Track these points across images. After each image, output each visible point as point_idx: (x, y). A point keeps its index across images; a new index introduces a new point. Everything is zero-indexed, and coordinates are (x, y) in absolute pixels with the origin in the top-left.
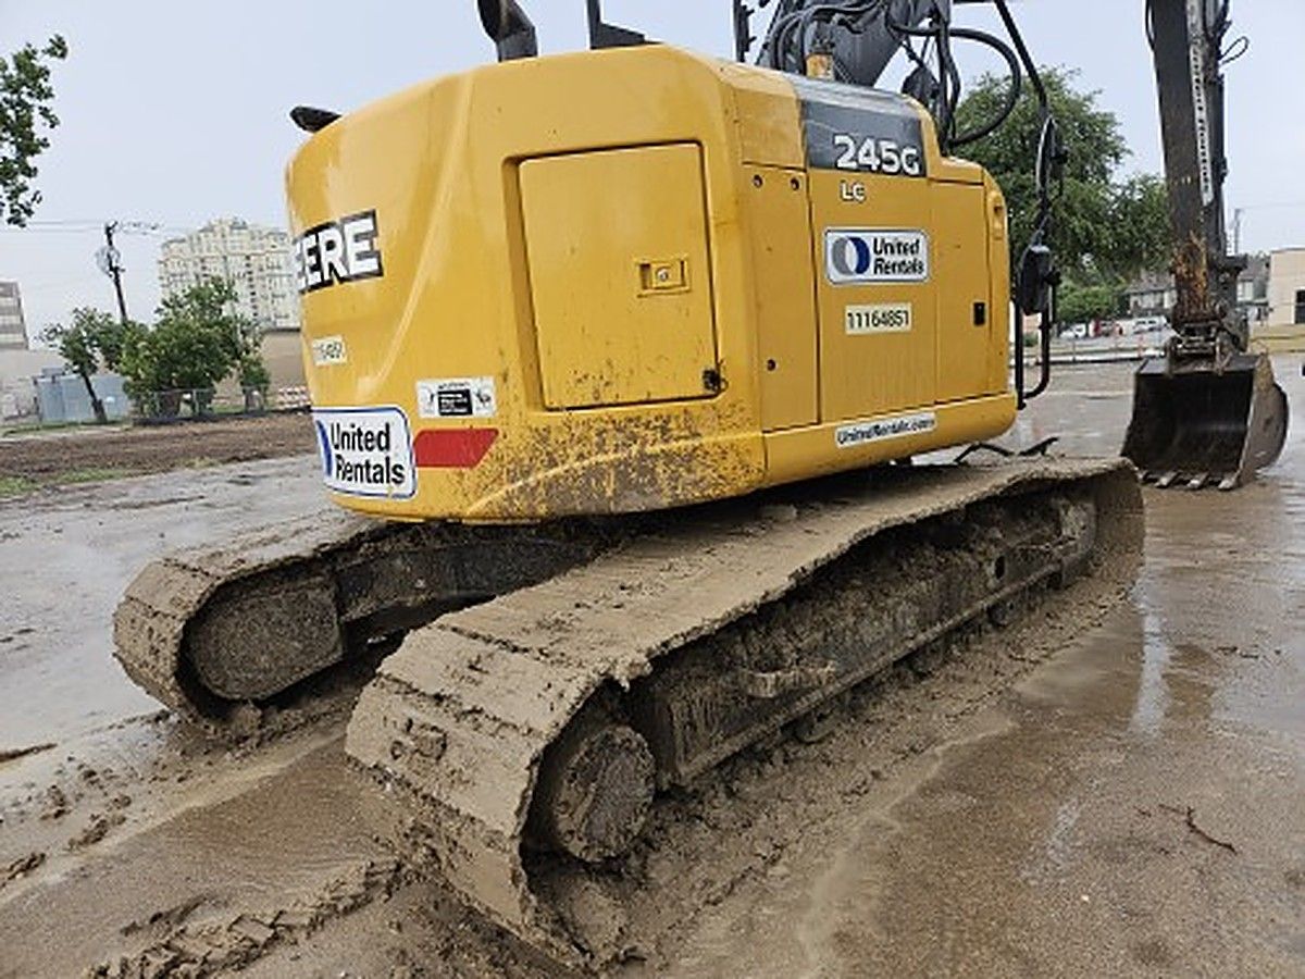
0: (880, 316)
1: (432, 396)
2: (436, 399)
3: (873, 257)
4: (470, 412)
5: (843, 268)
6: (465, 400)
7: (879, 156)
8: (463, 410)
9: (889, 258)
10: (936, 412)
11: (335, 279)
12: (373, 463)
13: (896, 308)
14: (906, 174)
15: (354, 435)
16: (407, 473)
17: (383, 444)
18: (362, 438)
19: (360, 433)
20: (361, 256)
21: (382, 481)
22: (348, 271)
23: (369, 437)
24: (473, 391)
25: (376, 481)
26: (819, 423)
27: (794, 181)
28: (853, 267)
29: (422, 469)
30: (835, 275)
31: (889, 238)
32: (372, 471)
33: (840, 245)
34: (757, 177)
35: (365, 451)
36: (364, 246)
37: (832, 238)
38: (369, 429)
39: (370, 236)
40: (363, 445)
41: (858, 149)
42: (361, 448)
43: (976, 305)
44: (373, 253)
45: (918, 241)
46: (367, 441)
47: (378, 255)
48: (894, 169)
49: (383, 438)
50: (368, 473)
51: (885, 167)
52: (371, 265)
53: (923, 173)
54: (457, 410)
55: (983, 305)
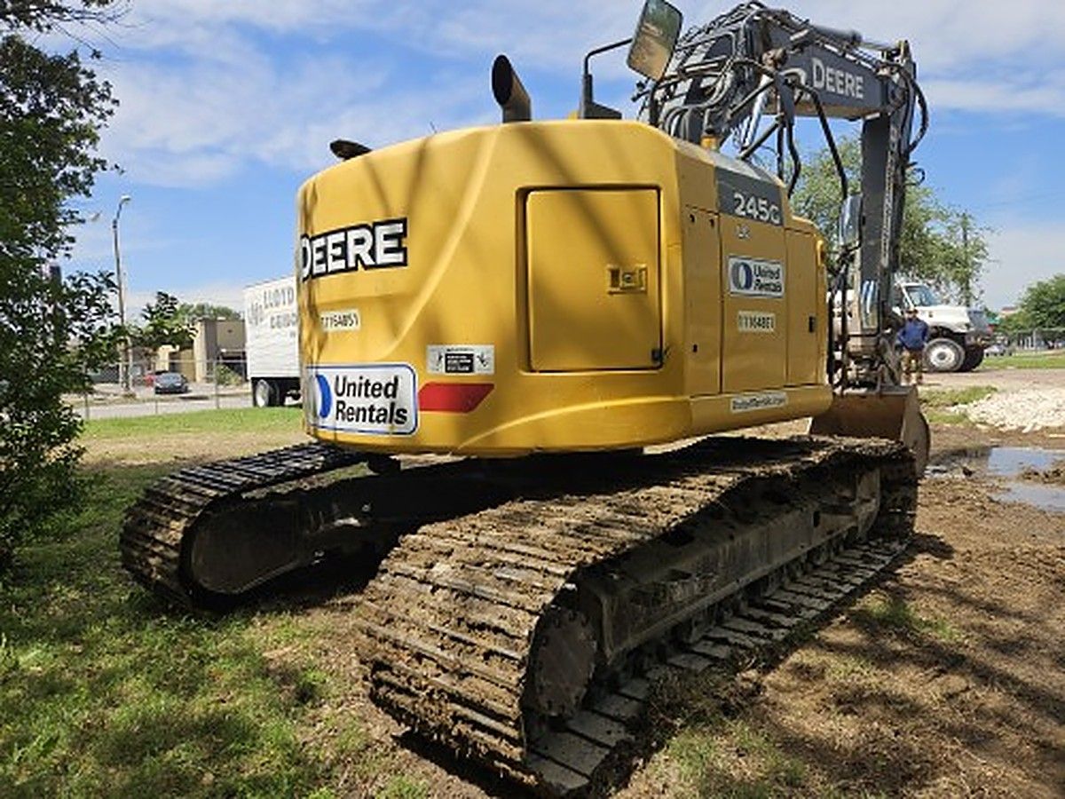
1: (440, 358)
2: (443, 360)
4: (471, 370)
6: (469, 361)
7: (757, 209)
8: (467, 369)
11: (360, 265)
12: (377, 407)
13: (766, 316)
14: (772, 223)
15: (361, 385)
16: (410, 415)
17: (390, 392)
18: (370, 388)
19: (367, 384)
20: (388, 251)
21: (384, 420)
22: (374, 260)
23: (377, 387)
24: (477, 354)
25: (379, 422)
26: (721, 392)
27: (712, 221)
29: (423, 413)
32: (375, 414)
34: (692, 216)
35: (372, 397)
36: (393, 244)
38: (378, 380)
39: (399, 237)
40: (369, 392)
41: (746, 203)
42: (366, 395)
44: (400, 249)
46: (373, 389)
47: (404, 251)
49: (391, 388)
50: (371, 416)
51: (762, 217)
52: (399, 257)
53: (781, 224)
54: (459, 369)
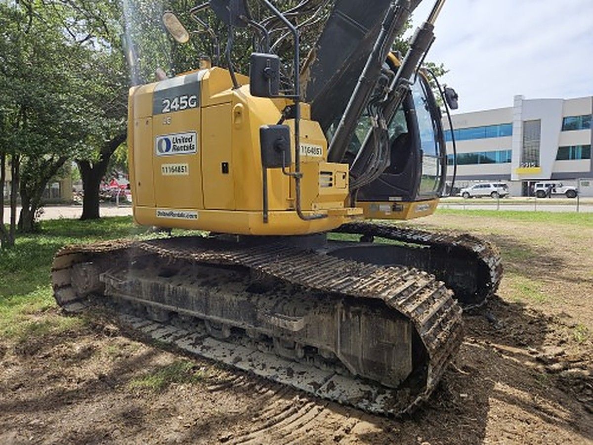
0: (174, 168)
3: (172, 145)
5: (161, 150)
9: (178, 145)
10: (199, 212)
28: (164, 150)
30: (158, 153)
31: (179, 137)
33: (161, 141)
37: (158, 139)
43: (223, 164)
45: (192, 136)
48: (185, 107)
55: (227, 164)
